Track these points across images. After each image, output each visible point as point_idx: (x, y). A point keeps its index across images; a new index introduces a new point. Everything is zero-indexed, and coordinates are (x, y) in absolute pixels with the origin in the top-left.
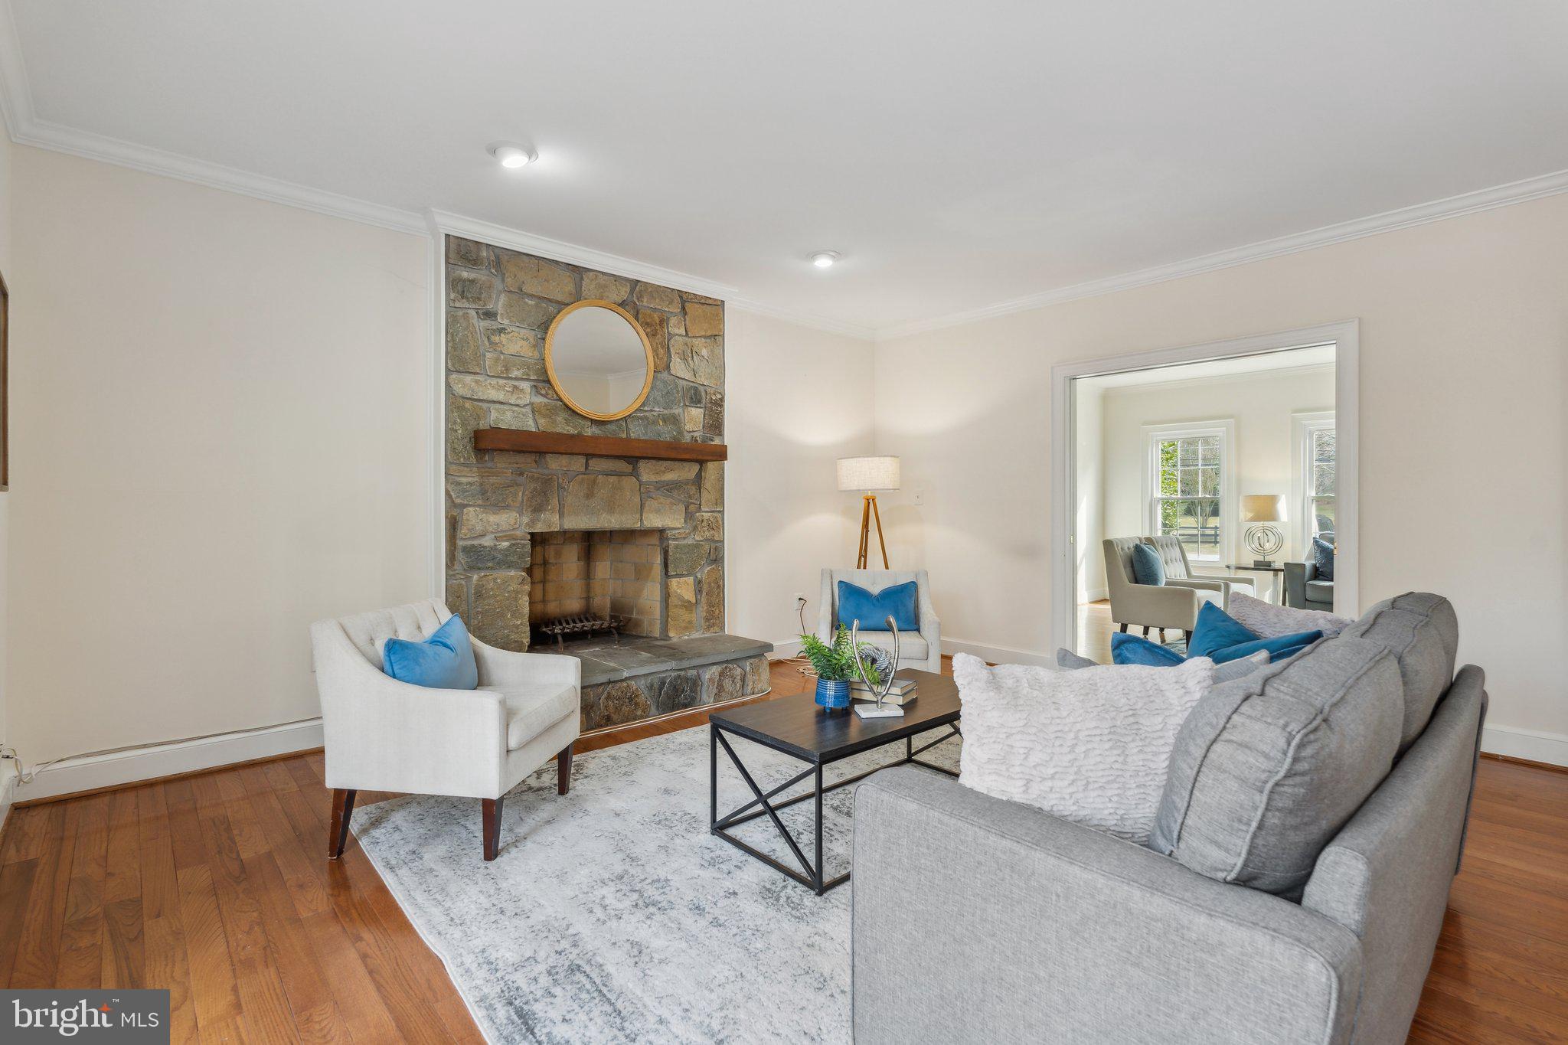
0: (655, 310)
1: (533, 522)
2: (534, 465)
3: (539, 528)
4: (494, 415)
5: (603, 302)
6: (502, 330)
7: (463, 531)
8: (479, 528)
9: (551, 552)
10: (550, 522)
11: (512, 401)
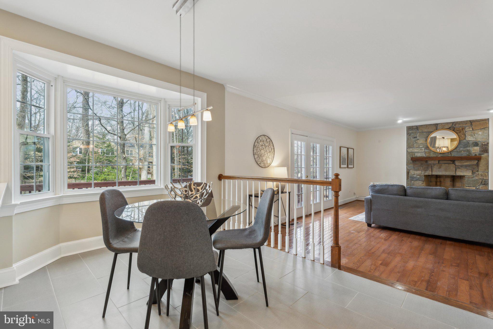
0: (460, 127)
1: (425, 173)
2: (425, 163)
3: (426, 174)
4: (416, 154)
5: (443, 129)
6: (418, 139)
7: (410, 174)
8: (413, 174)
9: (442, 180)
10: (429, 173)
11: (420, 152)
